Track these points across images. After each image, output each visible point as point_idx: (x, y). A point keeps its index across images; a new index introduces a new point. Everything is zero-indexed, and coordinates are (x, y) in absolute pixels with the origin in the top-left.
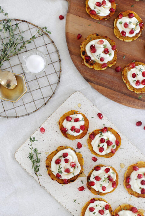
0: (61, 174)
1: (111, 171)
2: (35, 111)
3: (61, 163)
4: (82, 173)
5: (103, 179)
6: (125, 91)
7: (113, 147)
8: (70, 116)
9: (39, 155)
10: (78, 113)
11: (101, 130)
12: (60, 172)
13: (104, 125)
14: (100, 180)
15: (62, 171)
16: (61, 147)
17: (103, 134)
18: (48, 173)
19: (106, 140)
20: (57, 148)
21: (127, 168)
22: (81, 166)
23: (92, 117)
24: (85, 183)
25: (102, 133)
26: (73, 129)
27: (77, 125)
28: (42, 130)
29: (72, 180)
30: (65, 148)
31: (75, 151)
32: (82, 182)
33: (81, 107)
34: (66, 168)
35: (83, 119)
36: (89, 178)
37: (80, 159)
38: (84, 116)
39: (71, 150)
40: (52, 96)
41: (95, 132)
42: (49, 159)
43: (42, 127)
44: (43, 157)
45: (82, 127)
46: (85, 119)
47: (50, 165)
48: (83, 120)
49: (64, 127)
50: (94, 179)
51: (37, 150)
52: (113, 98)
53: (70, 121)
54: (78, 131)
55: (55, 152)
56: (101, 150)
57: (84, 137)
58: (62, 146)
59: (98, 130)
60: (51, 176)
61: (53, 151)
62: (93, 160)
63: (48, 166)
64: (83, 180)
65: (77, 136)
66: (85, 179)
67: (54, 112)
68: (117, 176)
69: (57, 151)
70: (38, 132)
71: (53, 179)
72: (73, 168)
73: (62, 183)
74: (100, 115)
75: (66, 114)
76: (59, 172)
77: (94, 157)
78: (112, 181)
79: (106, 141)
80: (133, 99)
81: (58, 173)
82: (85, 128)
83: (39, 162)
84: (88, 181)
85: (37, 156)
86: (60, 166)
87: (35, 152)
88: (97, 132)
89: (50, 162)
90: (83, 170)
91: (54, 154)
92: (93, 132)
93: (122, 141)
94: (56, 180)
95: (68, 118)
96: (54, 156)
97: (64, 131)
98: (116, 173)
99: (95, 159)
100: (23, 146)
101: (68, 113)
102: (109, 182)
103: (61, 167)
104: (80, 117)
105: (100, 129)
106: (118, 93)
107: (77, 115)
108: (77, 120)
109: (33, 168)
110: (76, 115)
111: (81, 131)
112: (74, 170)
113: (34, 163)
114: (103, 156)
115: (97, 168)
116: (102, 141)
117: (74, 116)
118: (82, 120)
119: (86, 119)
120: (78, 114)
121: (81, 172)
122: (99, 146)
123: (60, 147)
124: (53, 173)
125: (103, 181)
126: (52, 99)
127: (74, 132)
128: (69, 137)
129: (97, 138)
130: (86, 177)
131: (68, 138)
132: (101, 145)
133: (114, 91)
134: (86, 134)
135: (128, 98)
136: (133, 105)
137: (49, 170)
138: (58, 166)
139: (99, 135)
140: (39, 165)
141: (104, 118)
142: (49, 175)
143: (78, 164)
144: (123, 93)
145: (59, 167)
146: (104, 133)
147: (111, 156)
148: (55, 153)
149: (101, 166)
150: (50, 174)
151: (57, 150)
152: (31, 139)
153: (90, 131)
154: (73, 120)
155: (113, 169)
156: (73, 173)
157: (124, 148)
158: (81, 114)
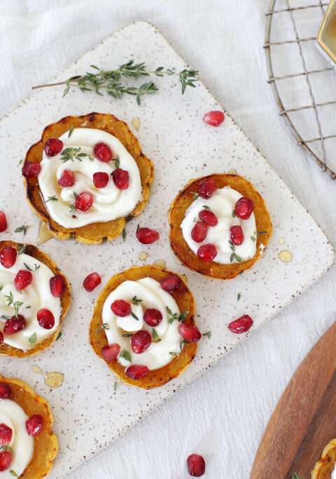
0: (59, 156)
1: (42, 333)
2: (280, 103)
3: (96, 161)
4: (52, 229)
5: (18, 297)
6: (324, 427)
7: (126, 356)
8: (252, 215)
9: (134, 98)
10: (262, 246)
11: (192, 319)
12: (67, 157)
13: (208, 334)
14: (17, 289)
15: (69, 162)
16: (149, 172)
17: (176, 323)
18: (70, 117)
19: (155, 333)
20: (149, 157)
21: (41, 393)
22: (77, 229)
23: (239, 296)
24: (18, 238)
25: (180, 319)
26: (208, 218)
27: (218, 235)
28: (217, 119)
29: (34, 193)
30: (146, 185)
31: (129, 218)
32: (23, 229)
33: (278, 260)
34: (78, 177)
35: (239, 259)
36: (31, 251)
37: (101, 232)
38: (249, 263)
39: (136, 202)
40: (326, 168)
41: (186, 296)
42: (115, 126)
43: (227, 120)
44: (125, 109)
45: (210, 250)
46: (235, 266)
47: (95, 128)
48: (235, 261)
49: (219, 190)
50: (24, 268)
51: (151, 91)
52: (300, 378)
53: (236, 213)
54: (198, 234)
55: (136, 148)
56: (122, 309)
57: (176, 254)
58: (152, 176)
59: (192, 309)
60: (59, 125)
61: (141, 142)
62: (92, 275)
63: (92, 120)
64: (28, 231)
65: (180, 230)
66: (31, 238)
68: (20, 353)
69: (140, 157)
70: (211, 105)
71: (47, 129)
72: (73, 201)
73: (30, 157)
74: (243, 324)
75: (262, 202)
76: (68, 150)
77: (98, 281)
78: (5, 330)
79: (149, 329)
80: (291, 454)
81: (64, 148)
82: (204, 261)
83: (111, 93)
84: (21, 245)
85: (130, 91)
86: (88, 157)
87: (144, 87)
88: (186, 304)
89: (106, 129)
90: (61, 234)
91: (129, 143)
92: (186, 290)
93: (143, 391)
94: (41, 141)
95: (248, 205)
96: (123, 144)
97: (205, 186)
98: (31, 352)
99: (91, 283)
100: (169, 51)
101: (265, 213)
102: (4, 317)
103: (82, 158)
104: (246, 250)
105: (196, 319)
106: (318, 399)
107: (252, 238)
108: (237, 236)
109: (94, 72)
110: (255, 237)
111: (194, 247)
112: (66, 203)
113: (110, 75)
114: (98, 314)
115: (59, 285)
116: (153, 316)
117: (250, 227)
118: (233, 256)
119: (236, 269)
120: (258, 245)
121: (54, 227)
122: (136, 301)
123: (152, 168)
124: (68, 133)
125: (10, 299)
126: (315, 168)
127: (198, 219)
128: (182, 200)
129: (163, 301)
130: (35, 245)
131: (178, 199)
132: (138, 310)
133: (325, 386)
134: (185, 263)
135: (298, 436)
136: (270, 452)
137: (80, 120)
138: (89, 150)
139: (175, 309)
140: (100, 91)
141: (233, 339)
142: (64, 121)
143: (83, 220)
144: (316, 417)
145: (83, 155)
146: (180, 326)
147: (94, 341)
148: (132, 147)
149: (65, 300)
150: (67, 123)
151: (142, 155)
152: (192, 73)
153: (194, 282)
154: (237, 221)
155: (47, 342)
156: (54, 199)
157: (114, 396)
158: (257, 255)
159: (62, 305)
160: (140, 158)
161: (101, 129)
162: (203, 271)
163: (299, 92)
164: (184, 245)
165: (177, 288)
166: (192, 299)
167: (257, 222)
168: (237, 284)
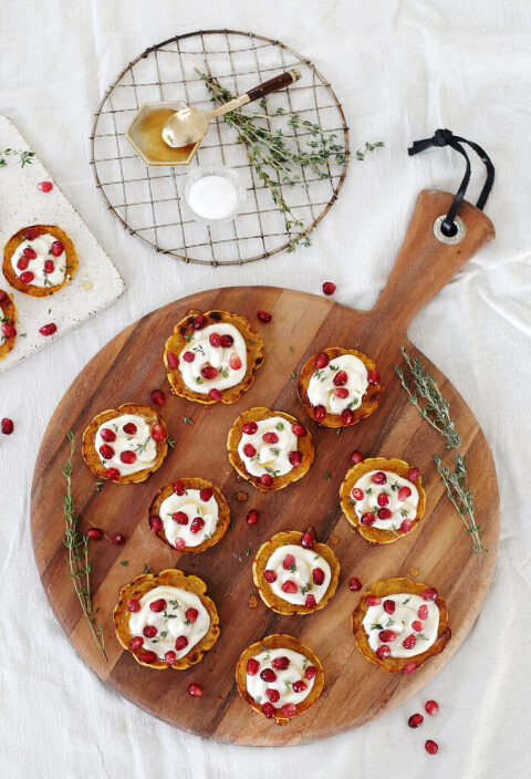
2: (97, 178)
6: (98, 403)
8: (64, 254)
10: (68, 276)
13: (24, 335)
23: (50, 311)
27: (36, 266)
28: (47, 187)
35: (50, 284)
38: (57, 288)
40: (126, 226)
41: (11, 307)
43: (55, 188)
45: (30, 276)
48: (48, 285)
52: (87, 371)
53: (51, 252)
54: (23, 264)
57: (6, 278)
59: (13, 315)
67: (84, 222)
70: (45, 177)
74: (50, 330)
75: (72, 247)
80: (72, 421)
82: (24, 283)
92: (10, 302)
95: (61, 246)
97: (32, 233)
100: (19, 137)
101: (74, 254)
104: (56, 277)
105: (16, 323)
106: (96, 384)
107: (62, 270)
108: (49, 267)
111: (18, 272)
117: (61, 262)
119: (48, 291)
126: (120, 226)
127: (23, 254)
128: (14, 241)
131: (11, 240)
133: (103, 376)
134: (12, 284)
135: (79, 408)
136: (58, 419)
141: (42, 339)
144: (93, 396)
152: (31, 154)
153: (17, 298)
162: (24, 290)
163: (112, 171)
167: (67, 261)
168: (48, 302)
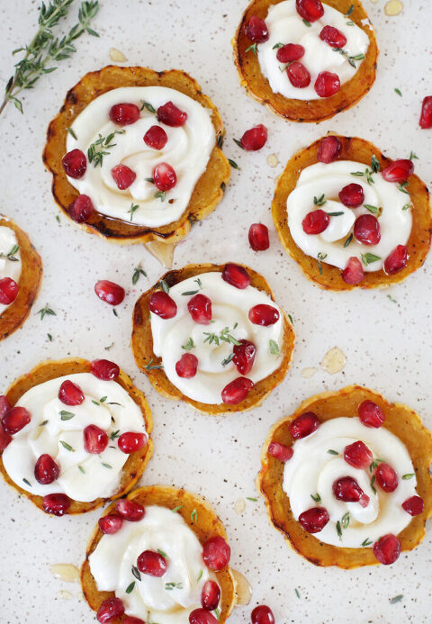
0: (90, 166)
1: (276, 330)
3: (128, 128)
4: (166, 236)
5: (216, 328)
7: (371, 258)
9: (85, 37)
11: (383, 158)
12: (97, 158)
14: (206, 324)
15: (106, 159)
16: (186, 81)
17: (377, 177)
18: (52, 123)
19: (369, 208)
20: (168, 69)
21: (339, 387)
22: (187, 208)
24: (144, 286)
25: (375, 170)
26: (290, 54)
29: (108, 226)
30: (198, 95)
31: (219, 143)
32: (139, 272)
33: (392, 19)
34: (128, 164)
36: (173, 278)
37: (213, 184)
39: (209, 120)
42: (103, 80)
44: (90, 55)
46: (364, 67)
47: (88, 103)
49: (267, 20)
50: (189, 298)
51: (94, 11)
55: (148, 76)
56: (316, 223)
58: (193, 81)
60: (52, 141)
61: (142, 65)
62: (251, 232)
63: (75, 100)
64: (145, 269)
66: (156, 270)
68: (278, 375)
69: (161, 79)
71: (45, 158)
72: (154, 188)
73: (63, 202)
76: (91, 151)
77: (263, 228)
78: (242, 372)
79: (362, 210)
81: (86, 153)
83: (60, 57)
84: (158, 285)
85: (75, 35)
86: (116, 135)
87: (82, 15)
88: (364, 152)
89: (99, 93)
90: (179, 231)
91: (135, 78)
93: (420, 271)
94: (55, 175)
96: (131, 86)
98: (286, 360)
99: (259, 240)
102: (226, 362)
103: (112, 142)
109: (21, 57)
110: (349, 20)
112: (147, 200)
113: (40, 41)
114: (300, 255)
115: (236, 275)
116: (351, 195)
120: (360, 25)
121: (167, 233)
122: (319, 201)
123: (185, 74)
124: (70, 137)
125: (212, 338)
129: (343, 172)
130: (167, 271)
132: (332, 206)
137: (65, 114)
138: (110, 127)
139: (361, 167)
140: (47, 67)
142: (51, 132)
143: (183, 193)
145: (111, 137)
146: (384, 176)
147: (326, 282)
148: (141, 78)
149: (256, 281)
150: (55, 132)
151: (161, 74)
154: (317, 27)
155: (288, 332)
156: (134, 208)
157: (402, 309)
158: (370, 34)
159: (260, 289)
160: (163, 79)
161: (93, 98)
164: (298, 104)
165: (338, 149)
166: (363, 141)
